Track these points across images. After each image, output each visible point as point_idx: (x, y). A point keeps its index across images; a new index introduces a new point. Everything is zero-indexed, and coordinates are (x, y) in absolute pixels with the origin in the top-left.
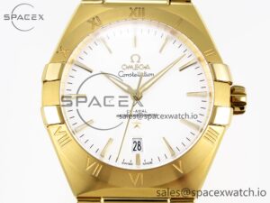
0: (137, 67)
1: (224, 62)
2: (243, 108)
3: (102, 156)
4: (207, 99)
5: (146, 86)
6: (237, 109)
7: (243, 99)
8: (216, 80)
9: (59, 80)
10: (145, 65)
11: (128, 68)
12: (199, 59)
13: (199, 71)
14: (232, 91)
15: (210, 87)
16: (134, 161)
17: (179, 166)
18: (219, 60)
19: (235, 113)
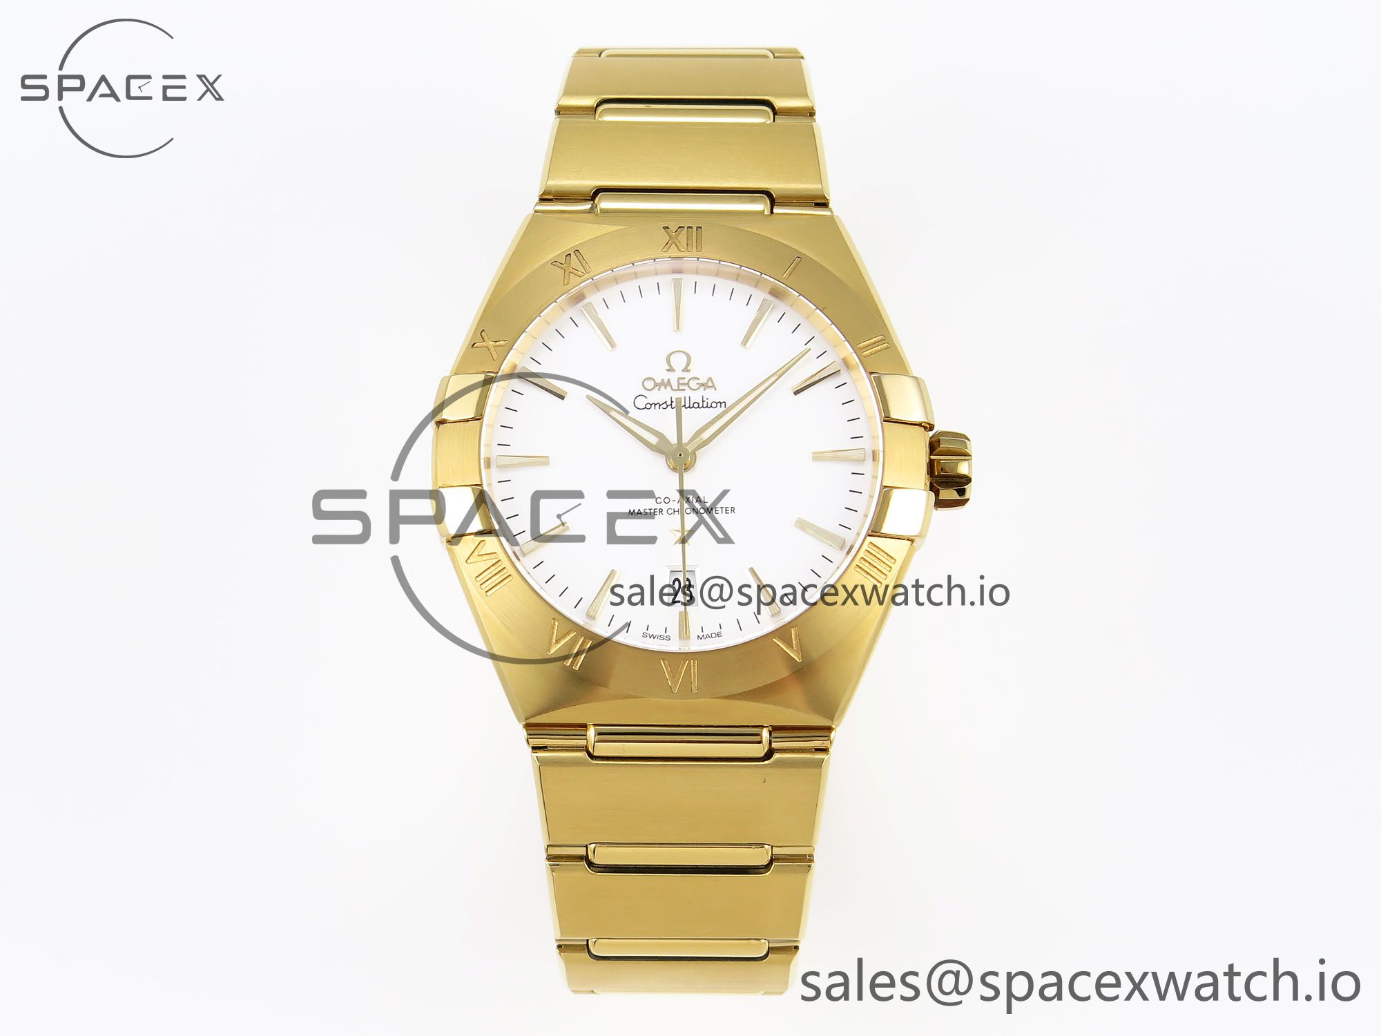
0: (682, 385)
1: (915, 370)
2: (962, 492)
3: (591, 617)
4: (867, 467)
5: (706, 435)
6: (949, 494)
7: (963, 469)
8: (887, 419)
9: (478, 417)
10: (703, 380)
11: (658, 385)
12: (845, 362)
13: (845, 393)
14: (933, 446)
15: (874, 437)
16: (674, 632)
17: (790, 645)
18: (900, 367)
19: (940, 504)
